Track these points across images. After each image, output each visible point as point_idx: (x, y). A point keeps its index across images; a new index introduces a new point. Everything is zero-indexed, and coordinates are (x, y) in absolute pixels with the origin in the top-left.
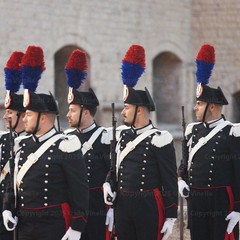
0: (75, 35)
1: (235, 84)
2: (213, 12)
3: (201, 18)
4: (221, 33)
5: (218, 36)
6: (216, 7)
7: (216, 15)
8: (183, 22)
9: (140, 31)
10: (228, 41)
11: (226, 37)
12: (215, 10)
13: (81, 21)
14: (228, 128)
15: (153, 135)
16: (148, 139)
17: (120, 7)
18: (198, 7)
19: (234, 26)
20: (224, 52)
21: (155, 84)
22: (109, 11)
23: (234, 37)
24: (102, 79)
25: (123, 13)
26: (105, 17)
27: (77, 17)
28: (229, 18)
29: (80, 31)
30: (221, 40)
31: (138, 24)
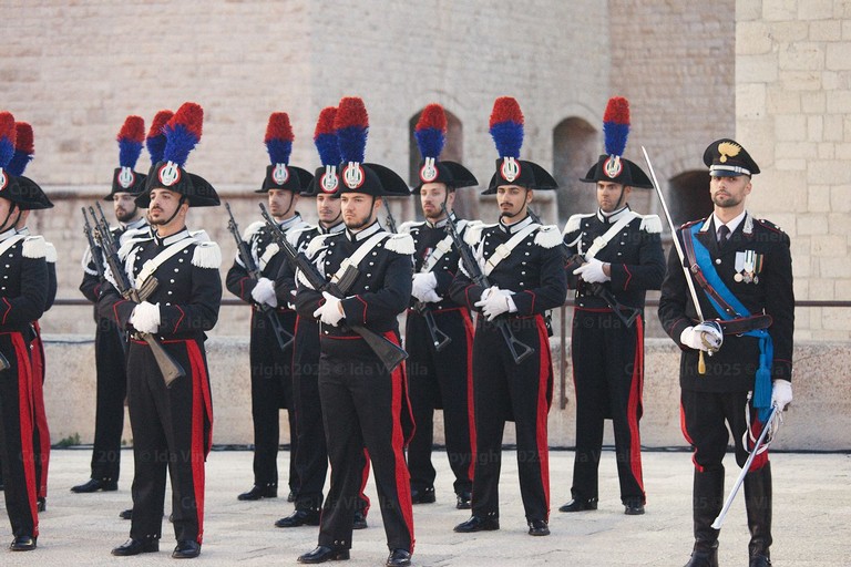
0: (440, 92)
1: (673, 164)
2: (642, 60)
3: (625, 69)
4: (652, 90)
5: (649, 95)
6: (646, 53)
7: (647, 64)
8: (598, 75)
9: (535, 87)
10: (662, 102)
11: (660, 96)
12: (645, 57)
13: (449, 73)
14: (637, 221)
15: (536, 232)
16: (529, 239)
17: (506, 53)
18: (620, 53)
19: (673, 80)
20: (658, 118)
21: (556, 164)
22: (489, 58)
23: (672, 97)
24: (479, 157)
25: (510, 61)
26: (484, 66)
27: (442, 66)
28: (665, 69)
29: (448, 87)
30: (654, 101)
31: (533, 77)
